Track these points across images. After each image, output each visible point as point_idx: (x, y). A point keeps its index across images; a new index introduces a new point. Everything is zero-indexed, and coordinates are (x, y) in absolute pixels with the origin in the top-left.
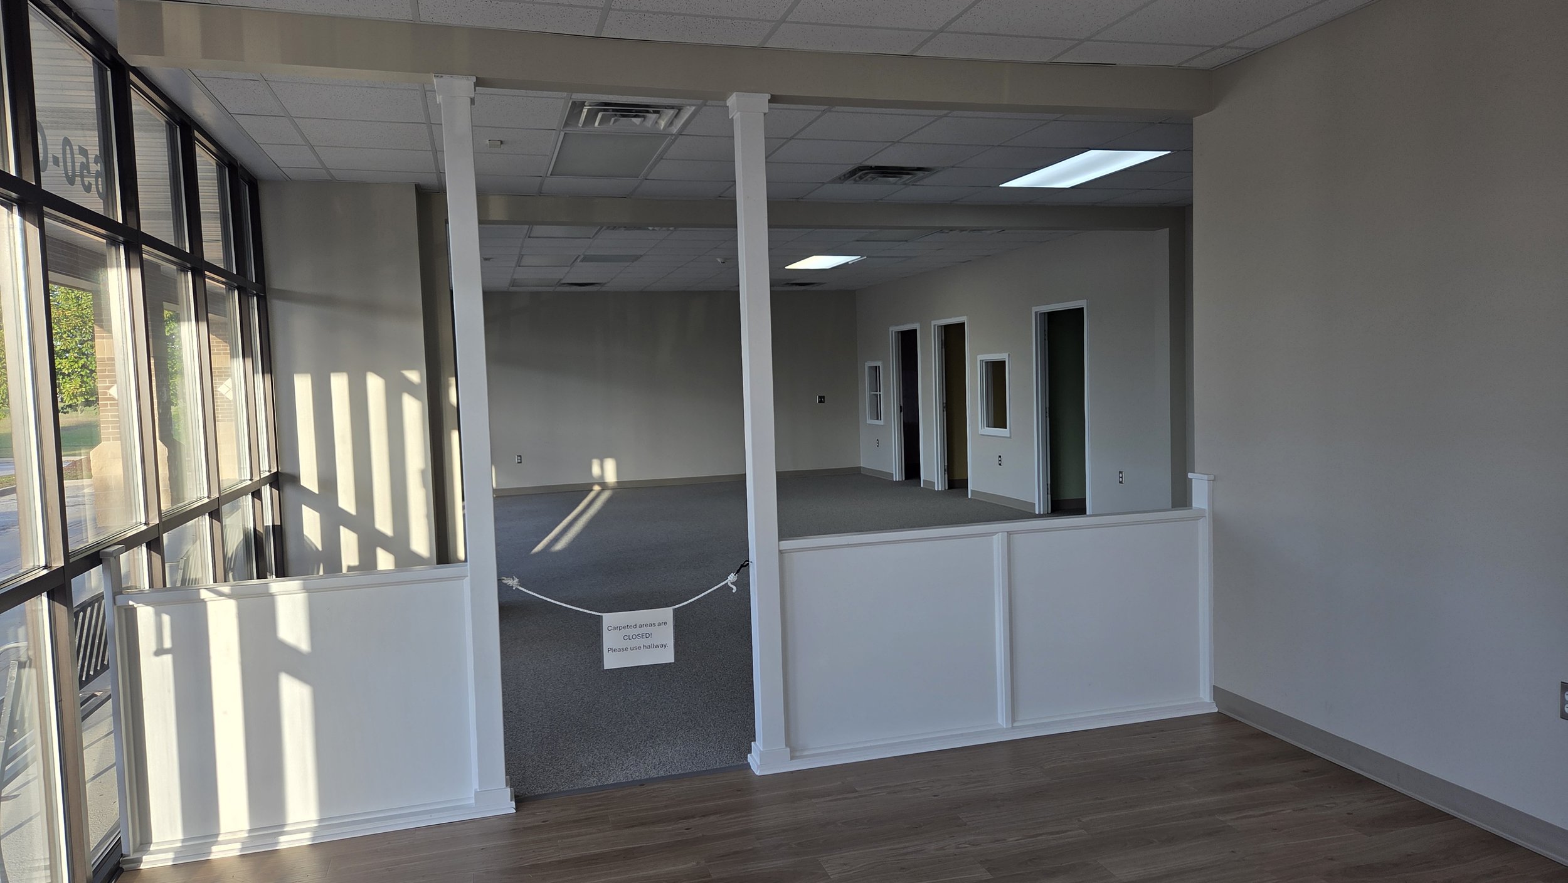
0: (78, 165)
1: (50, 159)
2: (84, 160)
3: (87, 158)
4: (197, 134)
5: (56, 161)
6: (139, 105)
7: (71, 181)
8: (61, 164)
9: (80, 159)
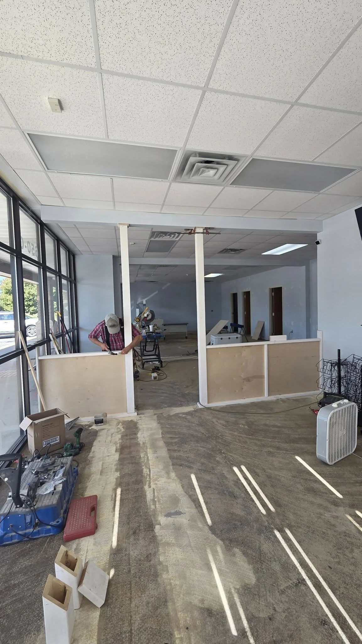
0: (31, 248)
1: (24, 246)
2: (33, 247)
3: (33, 246)
4: (60, 242)
5: (26, 247)
6: (47, 236)
7: (29, 252)
8: (27, 248)
9: (32, 247)
